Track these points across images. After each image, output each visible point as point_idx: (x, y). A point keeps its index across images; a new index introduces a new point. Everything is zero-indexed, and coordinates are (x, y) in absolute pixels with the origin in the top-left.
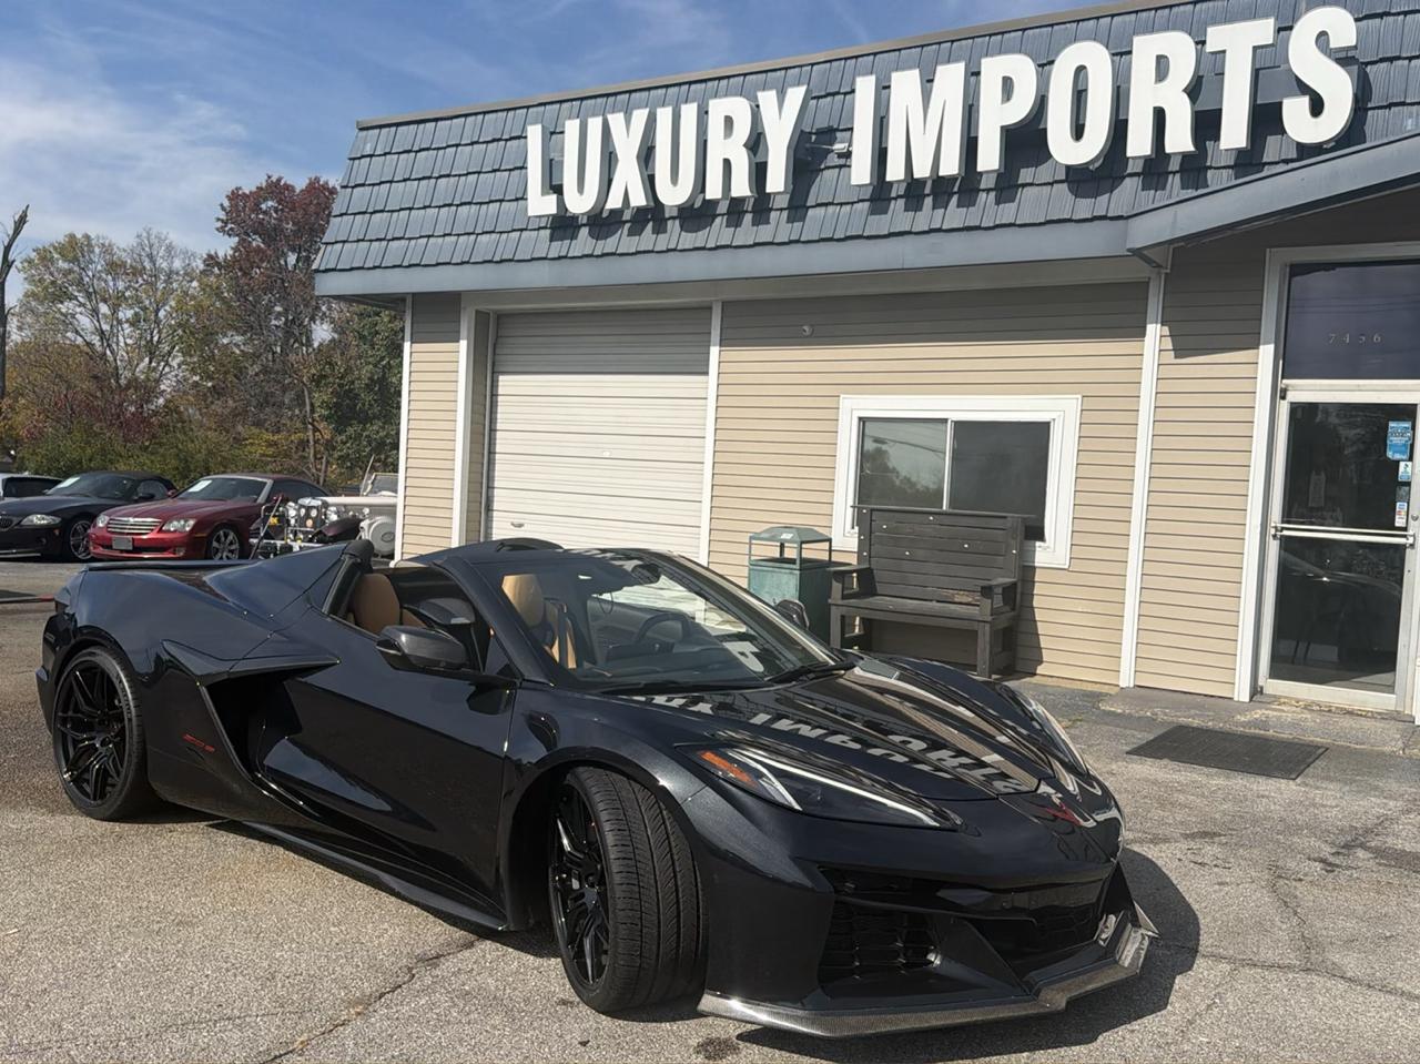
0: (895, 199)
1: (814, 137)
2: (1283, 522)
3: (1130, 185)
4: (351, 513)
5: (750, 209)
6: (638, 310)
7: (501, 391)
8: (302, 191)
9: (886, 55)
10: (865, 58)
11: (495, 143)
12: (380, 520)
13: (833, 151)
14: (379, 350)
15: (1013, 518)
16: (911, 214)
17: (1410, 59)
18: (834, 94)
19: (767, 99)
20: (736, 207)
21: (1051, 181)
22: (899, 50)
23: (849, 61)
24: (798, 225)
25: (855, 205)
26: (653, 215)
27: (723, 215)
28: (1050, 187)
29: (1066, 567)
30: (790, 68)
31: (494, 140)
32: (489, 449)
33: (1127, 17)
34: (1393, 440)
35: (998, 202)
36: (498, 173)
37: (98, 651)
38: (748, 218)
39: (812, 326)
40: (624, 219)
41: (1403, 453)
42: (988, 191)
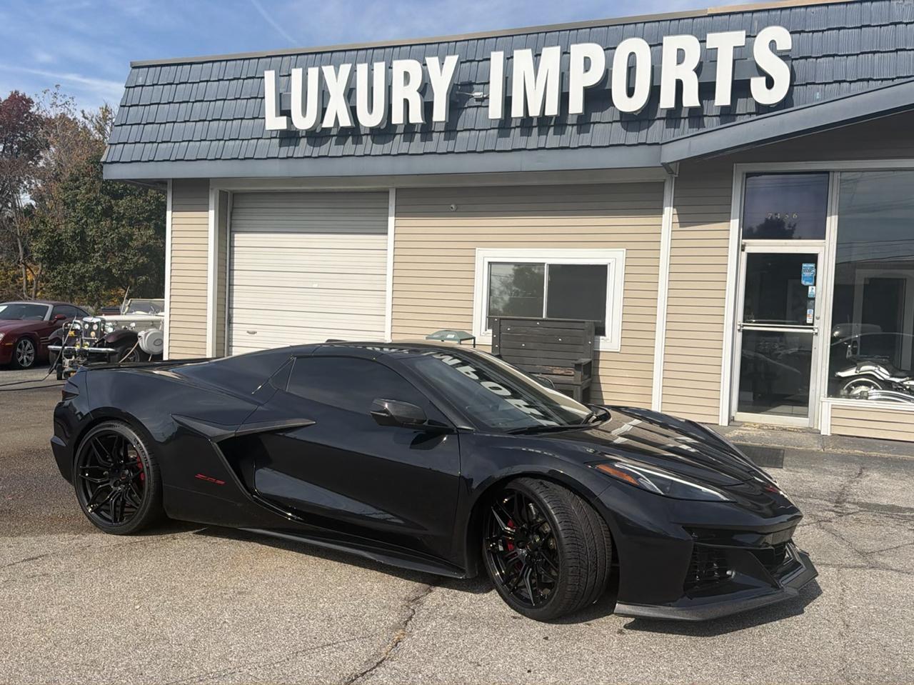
0: (515, 128)
1: (459, 87)
2: (744, 322)
3: (659, 125)
4: (123, 327)
5: (419, 131)
6: (335, 193)
7: (236, 244)
8: (5, 101)
9: (505, 38)
10: (491, 40)
11: (236, 81)
12: (152, 331)
13: (473, 96)
14: (79, 212)
15: (589, 322)
16: (525, 138)
17: (817, 58)
18: (471, 61)
19: (432, 62)
20: (409, 129)
21: (611, 121)
22: (513, 36)
23: (480, 41)
24: (452, 142)
25: (489, 131)
26: (354, 132)
27: (401, 134)
28: (610, 124)
29: (619, 351)
30: (441, 43)
31: (234, 79)
32: (229, 282)
33: (653, 24)
34: (805, 274)
35: (579, 133)
36: (239, 101)
37: (116, 424)
38: (418, 136)
39: (456, 205)
40: (332, 133)
41: (810, 281)
42: (573, 125)
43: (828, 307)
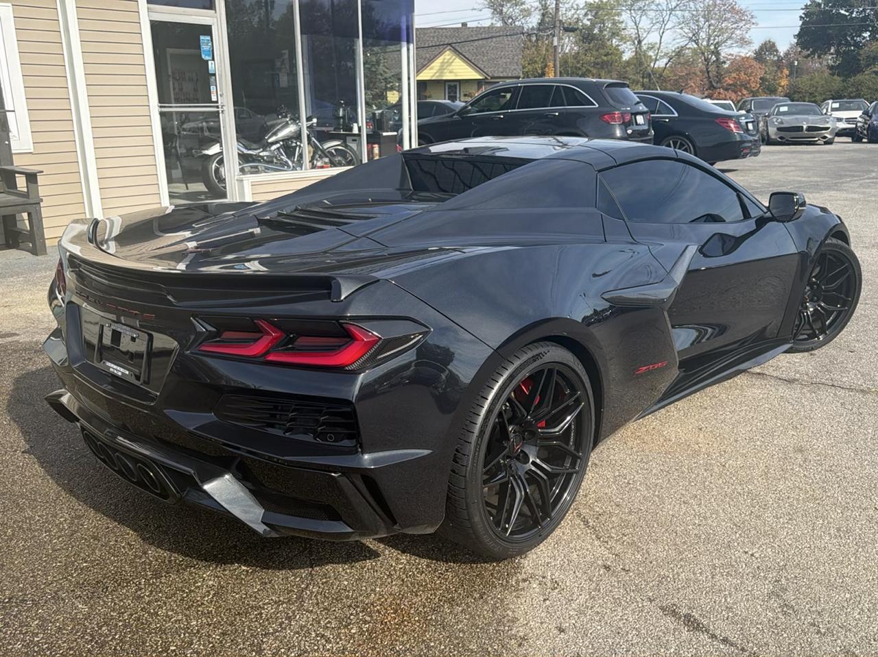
29: (31, 151)
34: (205, 48)
41: (209, 56)
43: (227, 70)
